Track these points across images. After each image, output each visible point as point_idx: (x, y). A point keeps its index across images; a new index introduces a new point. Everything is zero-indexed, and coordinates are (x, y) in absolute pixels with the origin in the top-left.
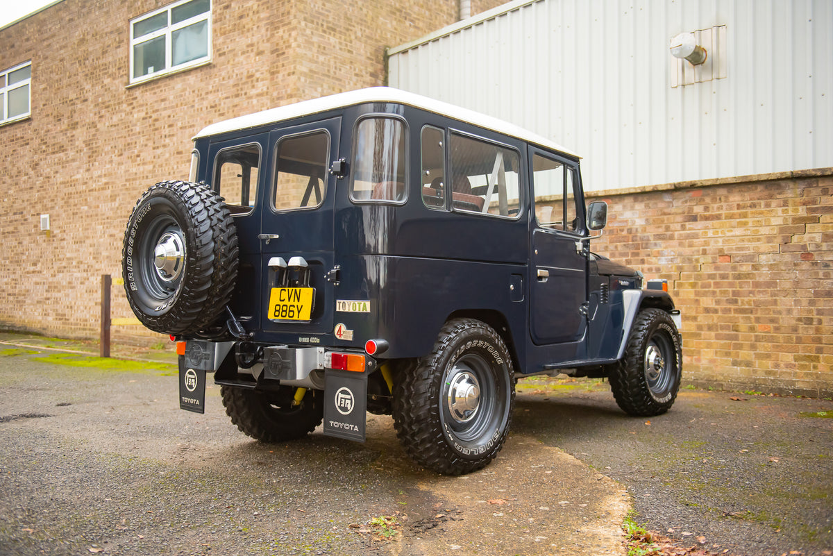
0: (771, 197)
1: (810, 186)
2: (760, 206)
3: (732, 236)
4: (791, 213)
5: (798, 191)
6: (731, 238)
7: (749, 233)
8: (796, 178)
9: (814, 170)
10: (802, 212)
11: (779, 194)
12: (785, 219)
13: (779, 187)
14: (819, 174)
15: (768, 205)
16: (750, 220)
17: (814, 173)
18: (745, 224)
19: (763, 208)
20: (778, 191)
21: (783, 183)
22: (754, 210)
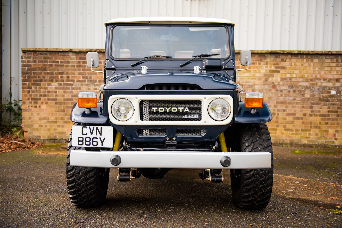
0: (261, 60)
1: (277, 57)
2: (256, 64)
3: (244, 76)
4: (269, 68)
5: (272, 59)
6: (244, 77)
7: (251, 75)
8: (272, 53)
9: (280, 51)
10: (273, 68)
11: (265, 59)
12: (266, 71)
13: (265, 56)
14: (282, 52)
15: (259, 64)
16: (252, 70)
17: (280, 52)
18: (250, 71)
19: (257, 65)
20: (264, 58)
21: (266, 55)
22: (254, 65)
